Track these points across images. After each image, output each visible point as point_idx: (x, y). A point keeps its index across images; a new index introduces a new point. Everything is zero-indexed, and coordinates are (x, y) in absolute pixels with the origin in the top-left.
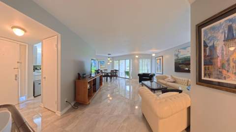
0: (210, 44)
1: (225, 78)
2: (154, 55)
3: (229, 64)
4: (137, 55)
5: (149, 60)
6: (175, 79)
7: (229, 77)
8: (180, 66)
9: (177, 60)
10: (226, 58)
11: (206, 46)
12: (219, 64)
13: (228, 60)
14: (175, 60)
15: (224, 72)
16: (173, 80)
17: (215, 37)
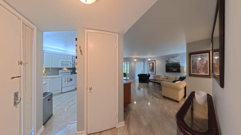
0: (194, 62)
1: (200, 73)
2: (149, 60)
3: (201, 69)
4: (136, 58)
5: (143, 63)
6: (167, 77)
7: (201, 73)
8: (170, 68)
9: (168, 64)
10: (200, 67)
11: (193, 62)
12: (198, 69)
13: (201, 67)
14: (166, 64)
15: (199, 71)
16: (166, 78)
17: (196, 59)
